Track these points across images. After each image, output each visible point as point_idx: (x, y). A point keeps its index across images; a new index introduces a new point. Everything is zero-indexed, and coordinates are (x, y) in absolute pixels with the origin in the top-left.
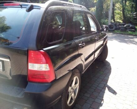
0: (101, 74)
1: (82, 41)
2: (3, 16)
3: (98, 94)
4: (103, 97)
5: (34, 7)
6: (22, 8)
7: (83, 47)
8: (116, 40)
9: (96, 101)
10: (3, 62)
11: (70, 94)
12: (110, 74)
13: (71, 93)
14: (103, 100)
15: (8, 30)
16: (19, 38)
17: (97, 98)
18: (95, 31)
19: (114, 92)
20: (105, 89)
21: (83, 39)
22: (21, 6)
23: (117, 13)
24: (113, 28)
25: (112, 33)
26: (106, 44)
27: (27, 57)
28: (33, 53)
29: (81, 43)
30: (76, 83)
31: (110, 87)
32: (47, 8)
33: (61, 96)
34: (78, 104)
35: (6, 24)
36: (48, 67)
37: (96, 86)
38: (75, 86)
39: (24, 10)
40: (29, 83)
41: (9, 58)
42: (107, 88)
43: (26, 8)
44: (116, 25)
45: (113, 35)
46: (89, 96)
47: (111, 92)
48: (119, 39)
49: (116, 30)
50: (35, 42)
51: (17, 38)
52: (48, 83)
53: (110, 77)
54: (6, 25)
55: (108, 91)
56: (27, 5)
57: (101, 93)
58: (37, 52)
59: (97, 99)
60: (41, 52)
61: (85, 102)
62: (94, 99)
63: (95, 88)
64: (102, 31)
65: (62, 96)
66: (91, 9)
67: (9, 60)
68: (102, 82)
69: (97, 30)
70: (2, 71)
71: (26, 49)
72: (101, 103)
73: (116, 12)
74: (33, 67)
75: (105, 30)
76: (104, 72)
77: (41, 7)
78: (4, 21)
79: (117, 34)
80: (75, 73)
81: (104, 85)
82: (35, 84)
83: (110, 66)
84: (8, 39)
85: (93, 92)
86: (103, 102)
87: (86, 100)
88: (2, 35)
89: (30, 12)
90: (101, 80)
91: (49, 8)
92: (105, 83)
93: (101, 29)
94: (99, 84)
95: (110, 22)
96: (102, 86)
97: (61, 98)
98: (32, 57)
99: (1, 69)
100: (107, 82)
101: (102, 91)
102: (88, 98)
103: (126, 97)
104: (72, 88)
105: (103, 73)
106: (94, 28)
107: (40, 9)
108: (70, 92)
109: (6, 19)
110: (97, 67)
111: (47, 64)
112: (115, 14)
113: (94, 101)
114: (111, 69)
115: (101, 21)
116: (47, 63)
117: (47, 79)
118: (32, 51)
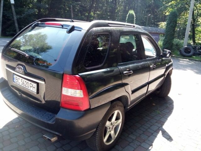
0: (158, 113)
1: (129, 68)
2: (45, 34)
3: (148, 138)
4: (153, 142)
5: (75, 29)
6: (63, 28)
7: (129, 76)
8: (191, 70)
9: (142, 145)
10: (38, 84)
11: (108, 130)
12: (169, 115)
13: (110, 129)
14: (152, 145)
15: (48, 50)
16: (56, 60)
17: (144, 141)
18: (153, 57)
19: (169, 138)
20: (158, 133)
21: (131, 66)
22: (62, 26)
23: (199, 31)
24: (190, 52)
25: (188, 60)
26: (169, 74)
27: (61, 80)
28: (69, 77)
29: (128, 71)
30: (117, 119)
31: (166, 132)
32: (88, 31)
33: (95, 130)
34: (118, 145)
35: (47, 43)
36: (82, 94)
37: (147, 128)
38: (116, 122)
39: (64, 31)
40: (61, 109)
41: (44, 81)
42: (160, 132)
43: (67, 29)
44: (195, 48)
45: (190, 62)
46: (134, 138)
47: (164, 137)
48: (197, 69)
49: (194, 56)
50: (71, 66)
51: (54, 60)
52: (81, 111)
53: (169, 119)
54: (46, 45)
55: (162, 136)
56: (68, 26)
57: (152, 136)
58: (72, 76)
59: (144, 143)
60: (76, 77)
61: (129, 145)
62: (140, 142)
63: (144, 130)
64: (163, 57)
65: (97, 129)
66: (160, 24)
67: (43, 83)
68: (156, 124)
69: (156, 55)
70: (36, 94)
71: (62, 73)
72: (148, 148)
73: (198, 29)
74: (67, 92)
75: (168, 55)
76: (163, 112)
77: (82, 29)
78: (45, 39)
79: (196, 62)
80: (116, 106)
81: (158, 128)
82: (68, 111)
83: (173, 105)
84: (47, 61)
85: (140, 135)
86: (152, 148)
87: (130, 143)
88: (40, 56)
89: (71, 34)
90: (155, 121)
91: (91, 30)
92: (160, 125)
93: (162, 54)
94: (151, 126)
95: (186, 44)
96: (155, 128)
97: (95, 132)
98: (68, 81)
99: (36, 91)
100: (163, 125)
101: (153, 134)
102: (133, 140)
103: (184, 147)
104: (111, 124)
105: (160, 113)
106: (153, 53)
107: (81, 31)
108: (108, 128)
109: (47, 38)
110: (154, 104)
111: (82, 91)
112: (196, 32)
113: (140, 145)
114: (172, 108)
115: (173, 42)
116: (81, 89)
117: (80, 107)
118: (68, 76)
